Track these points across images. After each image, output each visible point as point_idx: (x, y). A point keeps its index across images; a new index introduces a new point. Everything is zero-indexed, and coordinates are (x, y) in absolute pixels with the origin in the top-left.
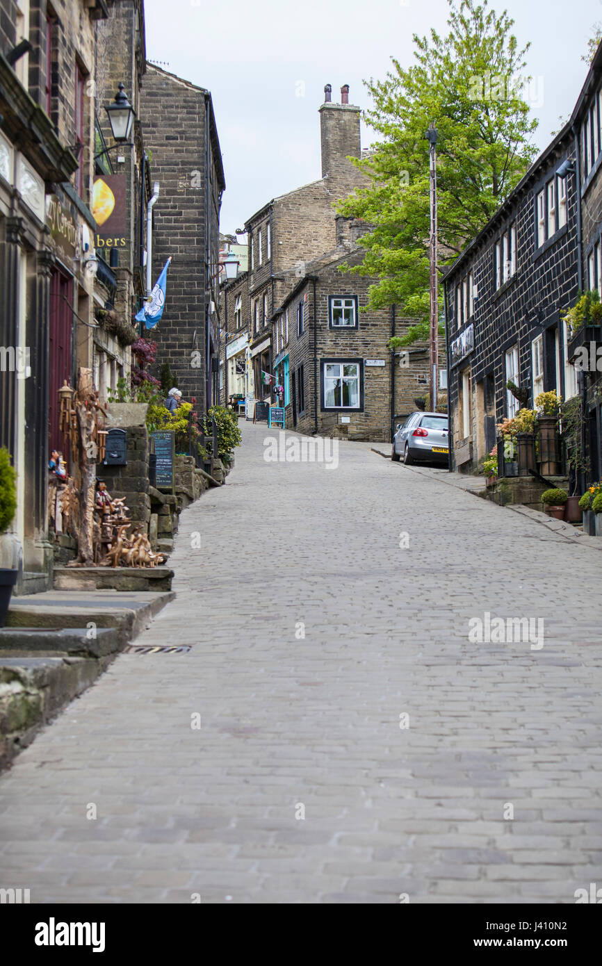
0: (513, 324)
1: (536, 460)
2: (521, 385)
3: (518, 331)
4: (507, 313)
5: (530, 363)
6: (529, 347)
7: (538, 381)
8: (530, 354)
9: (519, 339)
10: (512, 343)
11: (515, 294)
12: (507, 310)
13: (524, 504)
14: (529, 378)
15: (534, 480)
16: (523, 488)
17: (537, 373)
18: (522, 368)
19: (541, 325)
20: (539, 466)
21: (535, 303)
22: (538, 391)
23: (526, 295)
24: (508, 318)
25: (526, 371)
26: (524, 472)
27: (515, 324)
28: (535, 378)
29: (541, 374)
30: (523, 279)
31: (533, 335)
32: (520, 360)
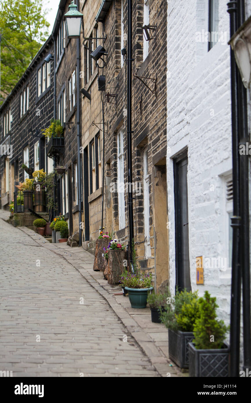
0: (27, 135)
1: (33, 204)
2: (30, 166)
3: (29, 139)
4: (24, 130)
5: (33, 155)
6: (33, 147)
7: (37, 164)
8: (34, 150)
9: (29, 143)
10: (26, 145)
11: (28, 121)
12: (24, 128)
13: (26, 226)
14: (33, 163)
15: (31, 214)
16: (26, 218)
17: (37, 160)
18: (30, 157)
19: (38, 136)
20: (34, 207)
21: (36, 125)
22: (37, 169)
23: (33, 121)
24: (25, 132)
25: (32, 159)
26: (27, 210)
28: (35, 162)
29: (38, 161)
30: (31, 113)
31: (35, 141)
32: (30, 153)
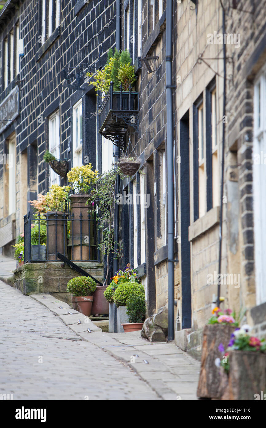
0: (55, 86)
1: (68, 243)
2: (62, 156)
3: (60, 95)
4: (50, 73)
5: (70, 132)
6: (70, 114)
7: (78, 152)
8: (71, 121)
9: (61, 104)
10: (54, 109)
11: (58, 52)
12: (50, 70)
13: (51, 293)
14: (69, 149)
15: (63, 266)
16: (50, 274)
17: (77, 142)
18: (63, 137)
19: (81, 89)
20: (70, 249)
21: (76, 63)
22: (77, 162)
23: (68, 52)
24: (51, 79)
25: (67, 141)
26: (53, 256)
27: (57, 87)
28: (75, 149)
29: (80, 146)
30: (66, 34)
31: (74, 101)
32: (62, 128)
